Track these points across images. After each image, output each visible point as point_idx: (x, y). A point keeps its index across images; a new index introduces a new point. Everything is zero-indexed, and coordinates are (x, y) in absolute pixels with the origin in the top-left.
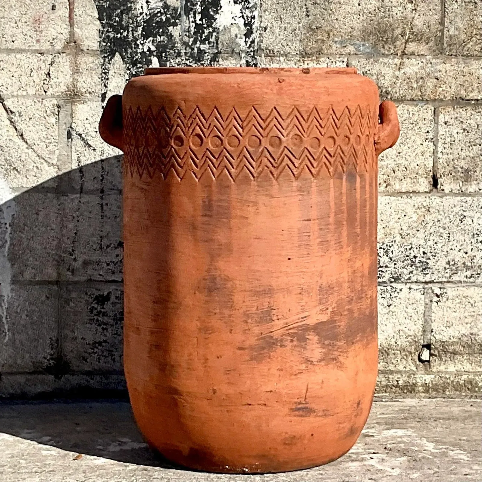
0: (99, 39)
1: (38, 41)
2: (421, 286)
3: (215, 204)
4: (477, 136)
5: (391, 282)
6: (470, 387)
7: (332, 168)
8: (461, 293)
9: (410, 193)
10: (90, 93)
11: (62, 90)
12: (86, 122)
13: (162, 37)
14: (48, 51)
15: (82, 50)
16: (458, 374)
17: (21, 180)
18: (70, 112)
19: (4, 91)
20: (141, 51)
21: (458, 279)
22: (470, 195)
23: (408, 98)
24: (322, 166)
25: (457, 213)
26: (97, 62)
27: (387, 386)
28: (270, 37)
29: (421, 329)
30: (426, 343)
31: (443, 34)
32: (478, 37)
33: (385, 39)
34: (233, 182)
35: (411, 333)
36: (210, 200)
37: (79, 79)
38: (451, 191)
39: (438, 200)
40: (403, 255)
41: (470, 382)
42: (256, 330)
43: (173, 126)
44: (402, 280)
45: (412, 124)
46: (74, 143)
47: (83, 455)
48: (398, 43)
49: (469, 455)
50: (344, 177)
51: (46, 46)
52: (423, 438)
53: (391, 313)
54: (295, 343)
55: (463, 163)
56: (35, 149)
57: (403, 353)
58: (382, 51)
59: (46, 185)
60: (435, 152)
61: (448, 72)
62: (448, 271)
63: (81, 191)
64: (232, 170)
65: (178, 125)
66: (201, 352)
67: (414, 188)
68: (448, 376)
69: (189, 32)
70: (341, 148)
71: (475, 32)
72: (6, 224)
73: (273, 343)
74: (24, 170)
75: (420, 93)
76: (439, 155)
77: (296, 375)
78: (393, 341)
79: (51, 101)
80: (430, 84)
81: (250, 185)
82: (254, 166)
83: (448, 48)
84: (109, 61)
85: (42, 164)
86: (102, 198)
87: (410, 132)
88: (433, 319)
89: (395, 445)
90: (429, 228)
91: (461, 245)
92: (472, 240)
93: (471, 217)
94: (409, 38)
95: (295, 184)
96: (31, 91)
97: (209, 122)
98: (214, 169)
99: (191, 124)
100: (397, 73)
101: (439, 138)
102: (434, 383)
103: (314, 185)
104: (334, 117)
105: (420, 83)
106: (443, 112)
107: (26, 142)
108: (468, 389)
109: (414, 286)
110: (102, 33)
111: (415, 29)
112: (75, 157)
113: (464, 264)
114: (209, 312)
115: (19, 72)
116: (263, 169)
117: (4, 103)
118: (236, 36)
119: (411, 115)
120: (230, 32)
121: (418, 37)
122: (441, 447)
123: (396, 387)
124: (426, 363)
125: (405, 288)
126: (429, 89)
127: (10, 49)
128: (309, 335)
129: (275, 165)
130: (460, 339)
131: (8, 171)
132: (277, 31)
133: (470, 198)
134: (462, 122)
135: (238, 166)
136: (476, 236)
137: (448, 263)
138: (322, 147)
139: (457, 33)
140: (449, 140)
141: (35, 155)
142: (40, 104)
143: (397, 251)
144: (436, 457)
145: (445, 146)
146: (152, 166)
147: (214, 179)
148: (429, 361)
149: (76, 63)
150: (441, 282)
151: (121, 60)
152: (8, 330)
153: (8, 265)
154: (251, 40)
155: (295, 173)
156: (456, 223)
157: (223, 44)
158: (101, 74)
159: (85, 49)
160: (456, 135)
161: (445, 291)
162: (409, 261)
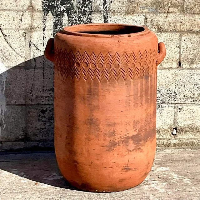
0: (42, 5)
1: (16, 6)
2: (173, 105)
3: (92, 90)
4: (197, 46)
5: (161, 104)
6: (192, 144)
7: (139, 75)
8: (189, 108)
9: (169, 68)
10: (38, 27)
11: (27, 27)
12: (37, 39)
13: (69, 5)
14: (21, 10)
15: (35, 10)
16: (187, 139)
17: (9, 63)
18: (30, 35)
19: (2, 27)
20: (60, 10)
21: (188, 102)
22: (193, 69)
23: (170, 30)
24: (135, 75)
25: (188, 76)
26: (41, 15)
27: (159, 144)
28: (114, 5)
29: (173, 122)
30: (175, 127)
31: (184, 5)
32: (198, 6)
33: (160, 6)
34: (100, 82)
35: (169, 124)
36: (91, 88)
37: (34, 22)
38: (186, 68)
39: (181, 71)
40: (166, 93)
41: (192, 142)
42: (109, 139)
43: (75, 58)
44: (166, 103)
45: (171, 40)
46: (32, 48)
47: (38, 183)
48: (166, 8)
49: (191, 181)
50: (144, 78)
51: (20, 8)
52: (173, 172)
53: (161, 116)
54: (124, 144)
55: (191, 56)
56: (16, 51)
57: (166, 132)
58: (159, 11)
59: (20, 65)
60: (179, 52)
61: (186, 20)
62: (184, 99)
63: (35, 68)
64: (100, 77)
65: (78, 58)
66: (86, 147)
67: (171, 66)
68: (183, 140)
69: (80, 3)
70: (143, 67)
71: (197, 4)
72: (3, 81)
73: (115, 144)
74: (11, 59)
75: (174, 28)
76: (182, 53)
77: (124, 156)
78: (162, 127)
79: (22, 31)
80: (178, 24)
81: (107, 83)
82: (108, 75)
83: (186, 10)
84: (47, 14)
85: (18, 57)
86: (44, 71)
87: (170, 44)
88: (178, 118)
89: (162, 176)
90: (177, 82)
91: (190, 89)
92: (194, 87)
93: (193, 78)
94: (170, 6)
95: (124, 82)
96: (14, 27)
97: (90, 58)
98: (92, 77)
99: (83, 58)
100: (165, 20)
101: (182, 46)
102: (178, 143)
103: (132, 82)
104: (140, 55)
105: (174, 24)
106: (183, 36)
107: (12, 48)
108: (191, 145)
109: (170, 105)
110: (44, 3)
111: (173, 2)
112: (32, 54)
113: (191, 96)
114: (90, 132)
115: (9, 19)
116: (112, 77)
117: (3, 31)
118: (99, 5)
119: (170, 37)
120: (97, 3)
121: (174, 6)
122: (180, 177)
123: (163, 145)
124: (175, 135)
125: (167, 106)
126: (178, 27)
127: (5, 9)
128: (129, 140)
129: (117, 75)
130: (188, 126)
131: (4, 60)
132: (116, 3)
133: (193, 70)
134: (191, 40)
135: (102, 75)
136: (195, 85)
137: (184, 96)
138: (135, 67)
139: (190, 4)
140: (185, 47)
141: (16, 53)
142: (17, 32)
143: (164, 91)
144: (178, 182)
145: (184, 49)
146: (67, 73)
147: (92, 80)
148: (176, 134)
149: (33, 15)
150: (181, 104)
151: (52, 14)
152: (5, 124)
153: (5, 98)
154: (105, 6)
155: (125, 78)
156: (188, 80)
157: (94, 8)
158: (43, 20)
159: (36, 9)
160: (188, 45)
161: (183, 107)
162: (169, 95)
